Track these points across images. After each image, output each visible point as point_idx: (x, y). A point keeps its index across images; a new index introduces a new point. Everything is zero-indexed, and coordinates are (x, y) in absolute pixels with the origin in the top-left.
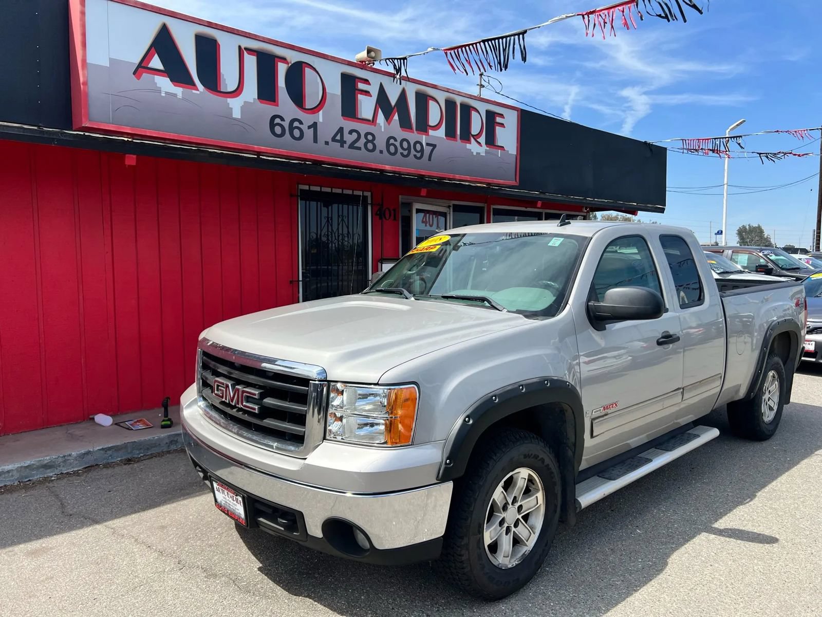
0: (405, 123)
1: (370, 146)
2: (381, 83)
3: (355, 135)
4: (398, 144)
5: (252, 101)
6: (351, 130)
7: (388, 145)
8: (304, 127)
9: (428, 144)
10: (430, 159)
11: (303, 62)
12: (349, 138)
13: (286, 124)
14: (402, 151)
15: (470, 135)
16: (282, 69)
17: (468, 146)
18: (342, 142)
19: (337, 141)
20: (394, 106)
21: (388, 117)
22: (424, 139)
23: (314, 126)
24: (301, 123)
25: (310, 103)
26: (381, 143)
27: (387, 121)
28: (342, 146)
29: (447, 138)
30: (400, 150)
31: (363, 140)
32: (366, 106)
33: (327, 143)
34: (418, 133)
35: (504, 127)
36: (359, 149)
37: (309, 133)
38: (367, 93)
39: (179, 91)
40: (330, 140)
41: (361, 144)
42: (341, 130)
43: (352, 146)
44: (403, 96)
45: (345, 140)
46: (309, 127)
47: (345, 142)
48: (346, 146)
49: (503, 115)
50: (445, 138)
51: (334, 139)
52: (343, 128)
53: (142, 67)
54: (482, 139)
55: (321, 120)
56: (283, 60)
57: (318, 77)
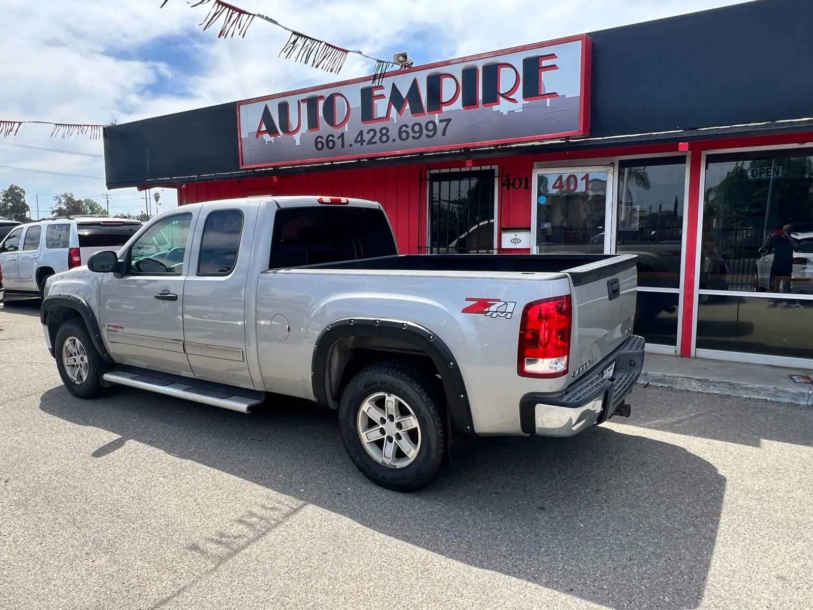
0: (417, 109)
1: (384, 138)
2: (393, 83)
3: (372, 133)
4: (409, 130)
5: (305, 132)
6: (368, 131)
7: (400, 132)
8: (335, 139)
9: (441, 121)
10: (444, 134)
11: (333, 94)
12: (367, 137)
13: (324, 141)
14: (413, 134)
15: (498, 95)
16: (321, 103)
17: (495, 108)
18: (362, 141)
19: (359, 142)
20: (406, 98)
21: (400, 109)
22: (437, 117)
23: (342, 136)
24: (333, 136)
25: (338, 120)
26: (393, 134)
27: (399, 113)
28: (362, 144)
29: (465, 107)
30: (411, 134)
31: (378, 135)
32: (381, 107)
33: (351, 145)
34: (430, 114)
35: (557, 68)
36: (375, 143)
37: (338, 142)
38: (382, 96)
39: (272, 139)
40: (353, 143)
41: (376, 139)
42: (361, 133)
43: (370, 143)
44: (415, 86)
45: (364, 139)
46: (339, 138)
47: (364, 141)
48: (365, 144)
49: (554, 55)
50: (462, 108)
51: (356, 141)
52: (362, 131)
53: (260, 132)
54: (518, 94)
55: (346, 130)
56: (322, 97)
57: (344, 100)
